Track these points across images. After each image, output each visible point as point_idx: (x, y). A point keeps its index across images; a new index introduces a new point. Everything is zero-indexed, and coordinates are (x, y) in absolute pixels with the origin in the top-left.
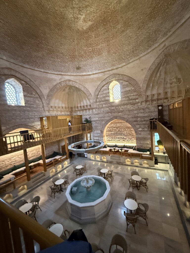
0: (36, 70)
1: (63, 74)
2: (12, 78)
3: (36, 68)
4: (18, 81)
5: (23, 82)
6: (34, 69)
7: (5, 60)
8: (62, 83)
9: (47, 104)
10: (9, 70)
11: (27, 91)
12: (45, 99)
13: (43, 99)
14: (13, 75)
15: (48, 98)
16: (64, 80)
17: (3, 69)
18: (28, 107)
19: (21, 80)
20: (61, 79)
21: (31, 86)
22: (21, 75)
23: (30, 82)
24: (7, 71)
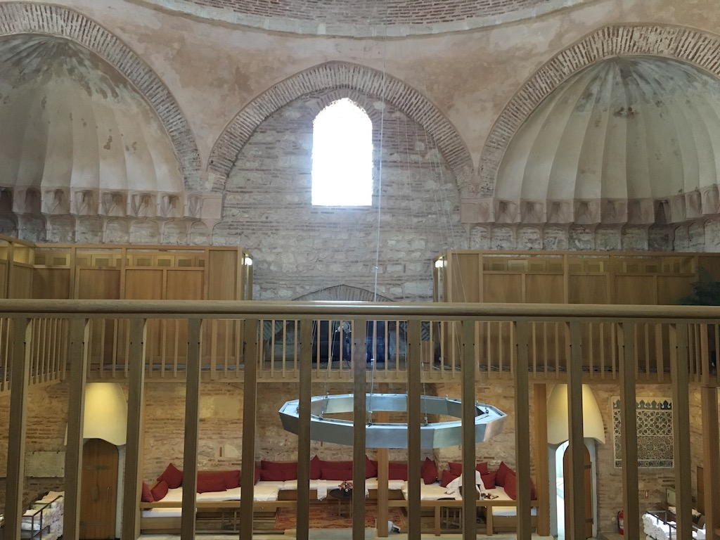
5: (379, 106)
6: (428, 32)
7: (323, 36)
8: (563, 56)
9: (482, 193)
10: (332, 71)
11: (392, 139)
12: (471, 166)
13: (462, 167)
14: (344, 84)
15: (489, 157)
16: (579, 37)
17: (313, 74)
18: (387, 210)
19: (372, 98)
20: (560, 36)
21: (411, 114)
22: (375, 76)
23: (407, 98)
24: (326, 77)
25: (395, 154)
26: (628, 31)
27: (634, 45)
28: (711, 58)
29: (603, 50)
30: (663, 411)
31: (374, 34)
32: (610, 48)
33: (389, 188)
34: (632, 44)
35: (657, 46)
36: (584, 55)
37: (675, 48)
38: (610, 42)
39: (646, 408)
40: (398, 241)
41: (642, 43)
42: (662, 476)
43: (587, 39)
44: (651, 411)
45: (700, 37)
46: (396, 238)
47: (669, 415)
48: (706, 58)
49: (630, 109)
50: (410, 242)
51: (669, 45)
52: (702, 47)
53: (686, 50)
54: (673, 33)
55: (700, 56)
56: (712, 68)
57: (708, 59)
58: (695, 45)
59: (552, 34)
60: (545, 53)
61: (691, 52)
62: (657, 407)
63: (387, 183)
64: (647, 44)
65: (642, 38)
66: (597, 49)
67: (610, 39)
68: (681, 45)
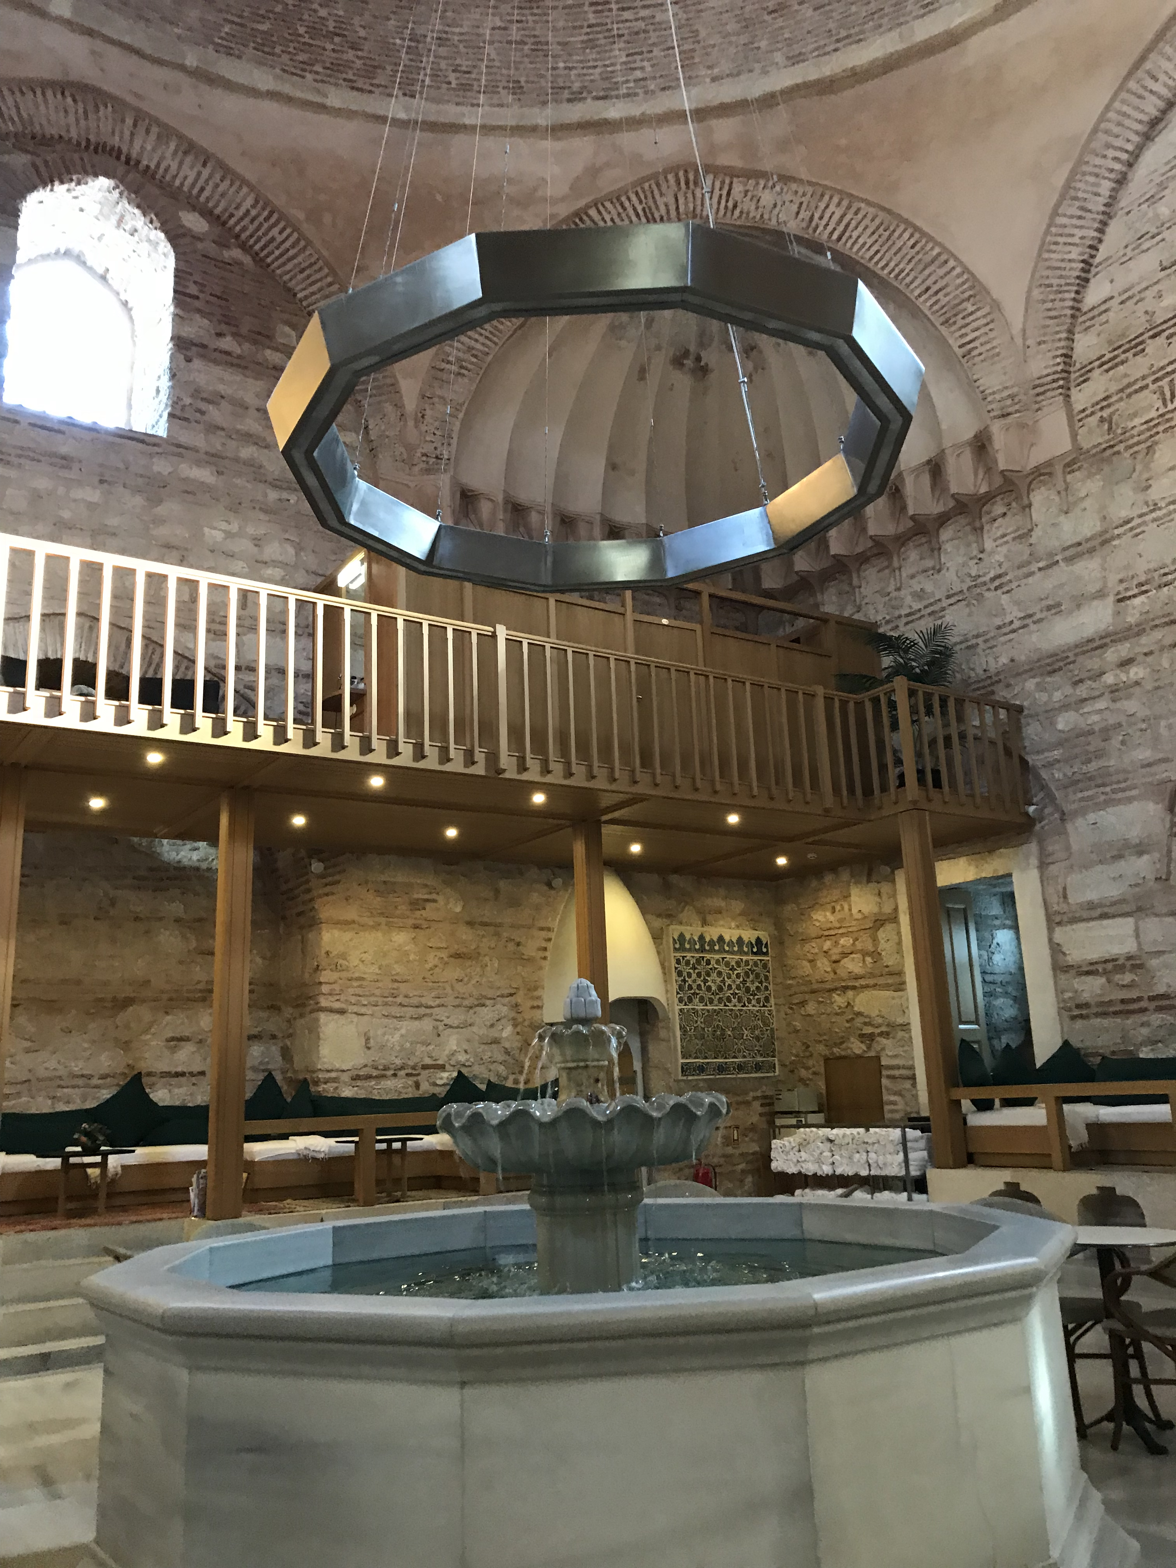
0: (337, 112)
1: (614, 111)
2: (96, 175)
3: (332, 91)
4: (145, 206)
5: (193, 222)
6: (318, 99)
7: (60, 20)
8: (599, 212)
9: (424, 466)
10: (81, 106)
11: (223, 303)
12: (399, 406)
13: (379, 403)
14: (110, 142)
15: (439, 392)
16: (631, 179)
17: (30, 95)
18: (205, 457)
19: (176, 199)
20: (593, 172)
21: (269, 260)
22: (186, 153)
23: (261, 225)
24: (62, 114)
25: (229, 338)
26: (723, 183)
27: (735, 206)
28: (870, 242)
29: (677, 208)
30: (756, 958)
31: (191, 61)
32: (691, 206)
33: (211, 407)
34: (730, 204)
35: (775, 212)
36: (641, 213)
37: (807, 219)
38: (690, 195)
39: (727, 952)
40: (229, 535)
41: (748, 205)
42: (759, 1094)
43: (646, 186)
44: (737, 957)
45: (849, 207)
46: (224, 526)
47: (765, 966)
48: (861, 241)
49: (698, 359)
50: (257, 541)
51: (798, 213)
52: (853, 224)
53: (827, 225)
54: (804, 195)
55: (850, 237)
56: (871, 258)
57: (865, 243)
58: (842, 217)
59: (578, 167)
60: (563, 199)
61: (835, 229)
62: (745, 949)
63: (204, 395)
64: (757, 208)
65: (749, 197)
66: (666, 205)
67: (690, 191)
68: (817, 216)
